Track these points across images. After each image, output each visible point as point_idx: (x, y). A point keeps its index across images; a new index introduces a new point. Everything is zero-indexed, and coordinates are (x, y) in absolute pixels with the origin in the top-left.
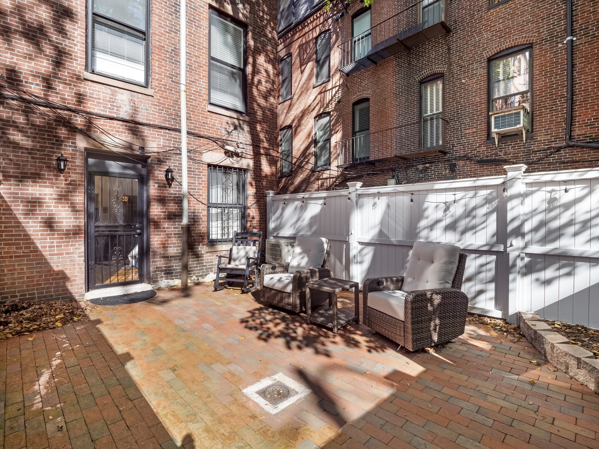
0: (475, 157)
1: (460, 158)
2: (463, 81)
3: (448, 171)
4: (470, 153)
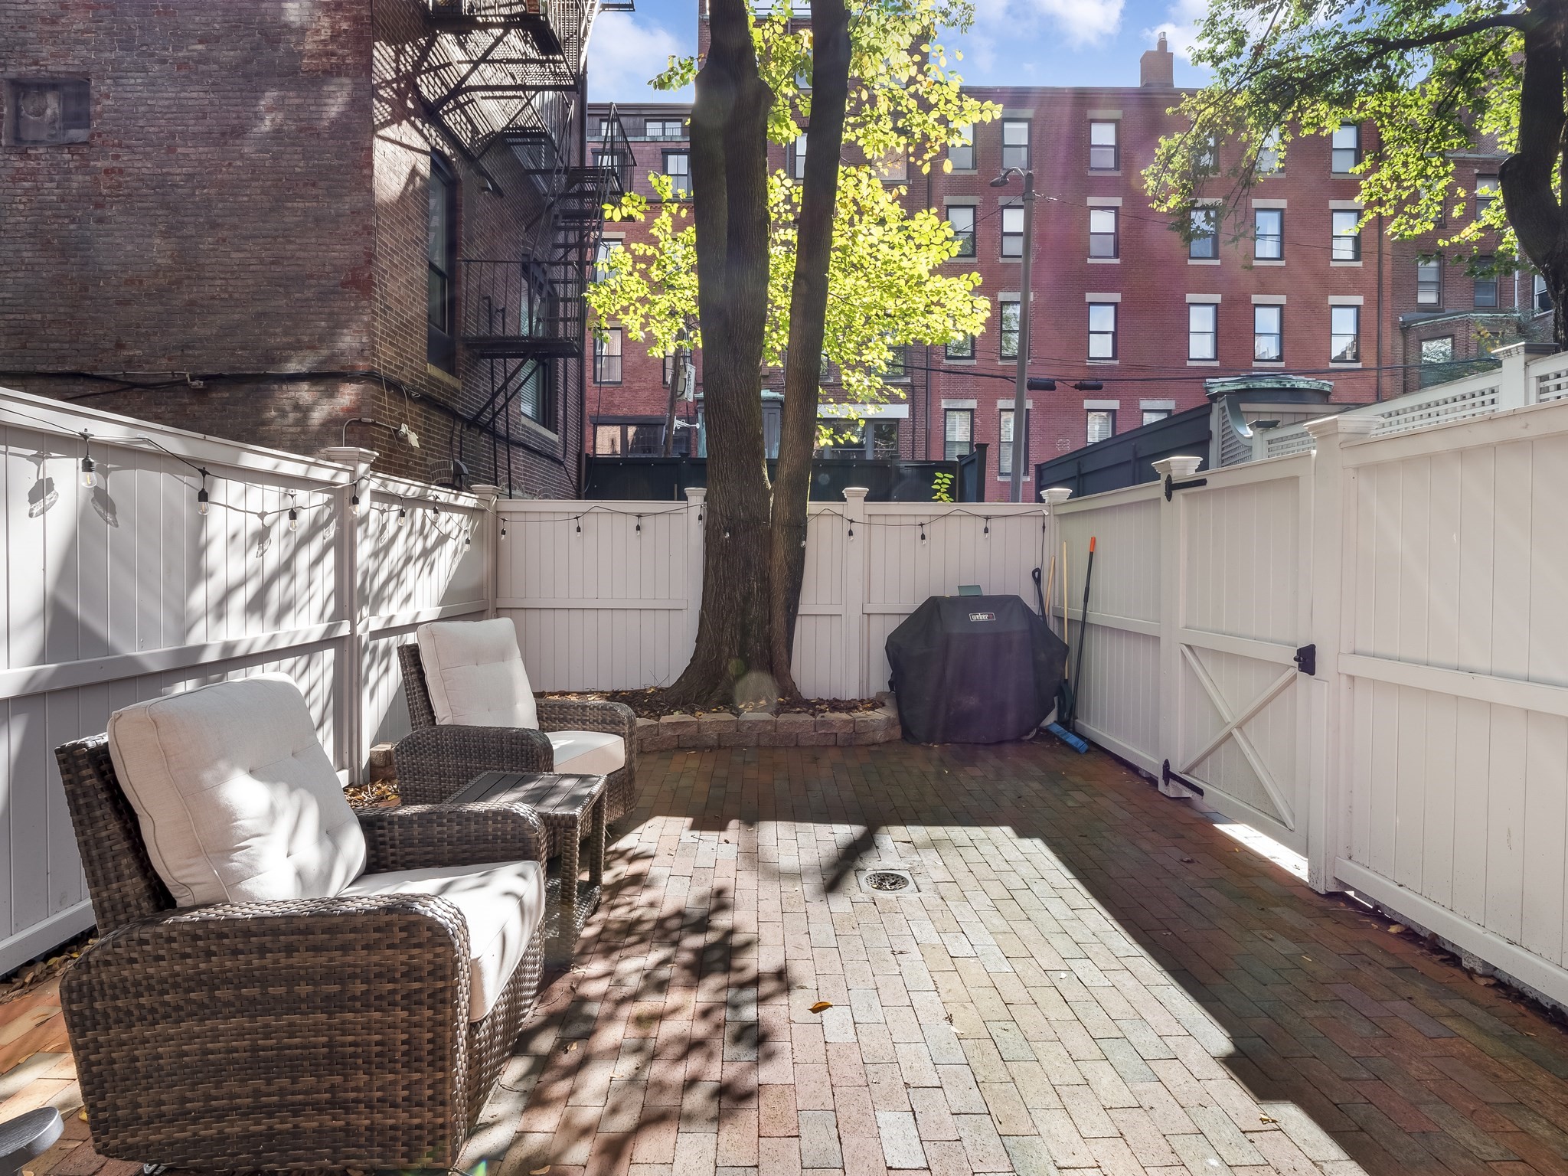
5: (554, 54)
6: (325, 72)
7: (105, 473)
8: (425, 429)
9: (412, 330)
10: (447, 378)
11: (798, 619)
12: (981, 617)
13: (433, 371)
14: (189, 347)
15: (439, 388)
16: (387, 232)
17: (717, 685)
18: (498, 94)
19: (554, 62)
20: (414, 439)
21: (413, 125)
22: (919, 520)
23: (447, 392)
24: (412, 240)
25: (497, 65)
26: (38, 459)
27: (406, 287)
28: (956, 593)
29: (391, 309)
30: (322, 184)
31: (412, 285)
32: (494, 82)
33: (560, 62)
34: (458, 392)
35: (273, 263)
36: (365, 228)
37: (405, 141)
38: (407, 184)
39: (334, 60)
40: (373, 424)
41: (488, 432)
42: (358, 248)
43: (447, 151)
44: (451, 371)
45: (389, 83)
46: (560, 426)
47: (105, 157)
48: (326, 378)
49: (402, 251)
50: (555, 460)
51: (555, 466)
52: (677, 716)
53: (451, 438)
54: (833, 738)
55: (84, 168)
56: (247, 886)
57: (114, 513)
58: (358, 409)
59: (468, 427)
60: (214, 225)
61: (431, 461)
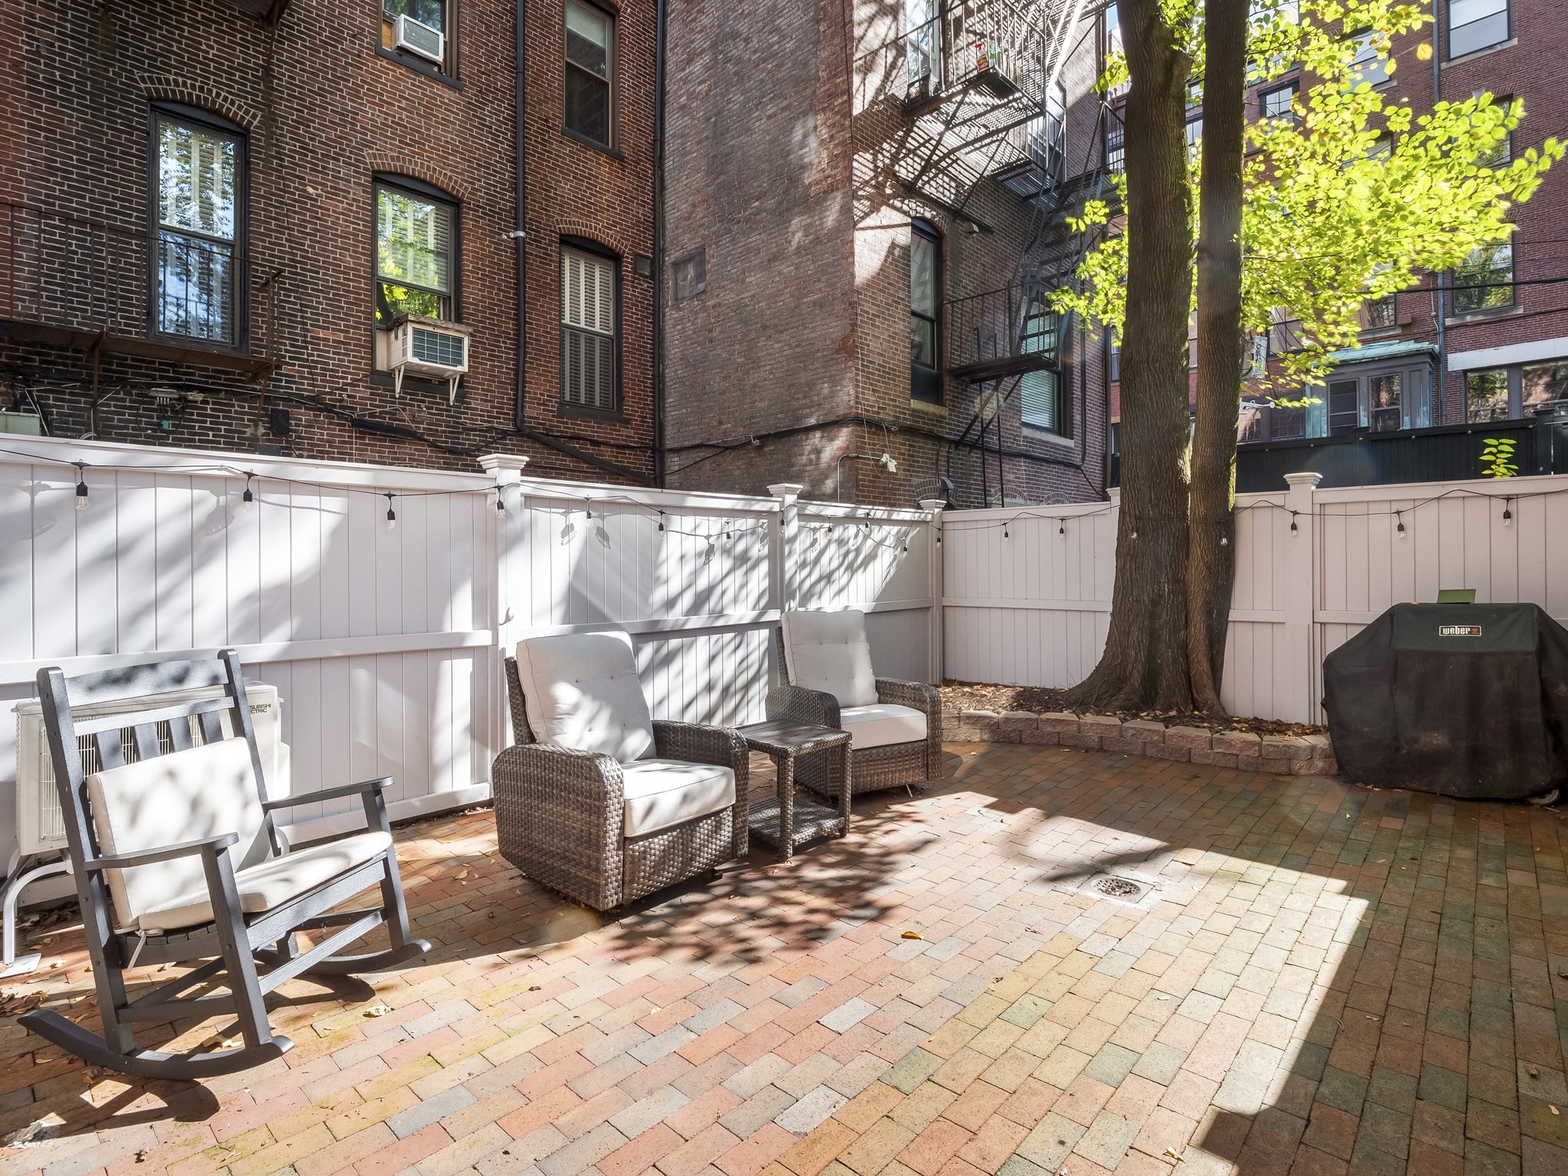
0: (341, 407)
1: (301, 401)
2: (310, 190)
3: (261, 430)
4: (330, 393)
5: (1013, 93)
6: (825, 192)
7: (603, 518)
8: (909, 455)
9: (894, 375)
10: (931, 408)
11: (1230, 626)
12: (1460, 631)
13: (916, 404)
14: (753, 417)
15: (924, 418)
16: (868, 302)
17: (1120, 689)
18: (977, 145)
19: (1015, 100)
20: (892, 466)
21: (893, 207)
22: (1396, 507)
23: (933, 420)
24: (893, 301)
25: (969, 123)
26: (566, 514)
27: (889, 342)
28: (1433, 599)
29: (874, 363)
30: (824, 278)
31: (894, 338)
32: (971, 138)
33: (1020, 98)
34: (945, 418)
35: (797, 346)
36: (850, 304)
37: (885, 223)
38: (887, 256)
39: (829, 181)
40: (857, 457)
41: (978, 448)
42: (846, 321)
43: (928, 215)
44: (939, 401)
45: (866, 183)
46: (1077, 431)
47: (713, 298)
48: (829, 426)
49: (883, 313)
50: (1069, 465)
51: (1071, 472)
52: (1067, 715)
53: (937, 460)
54: (1233, 759)
55: (704, 309)
56: (557, 738)
57: (608, 541)
58: (848, 447)
59: (956, 448)
60: (765, 328)
61: (915, 481)
